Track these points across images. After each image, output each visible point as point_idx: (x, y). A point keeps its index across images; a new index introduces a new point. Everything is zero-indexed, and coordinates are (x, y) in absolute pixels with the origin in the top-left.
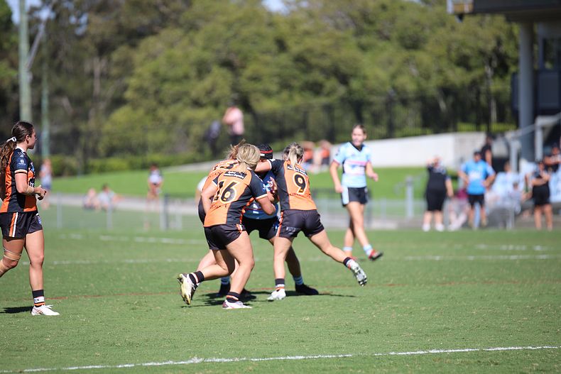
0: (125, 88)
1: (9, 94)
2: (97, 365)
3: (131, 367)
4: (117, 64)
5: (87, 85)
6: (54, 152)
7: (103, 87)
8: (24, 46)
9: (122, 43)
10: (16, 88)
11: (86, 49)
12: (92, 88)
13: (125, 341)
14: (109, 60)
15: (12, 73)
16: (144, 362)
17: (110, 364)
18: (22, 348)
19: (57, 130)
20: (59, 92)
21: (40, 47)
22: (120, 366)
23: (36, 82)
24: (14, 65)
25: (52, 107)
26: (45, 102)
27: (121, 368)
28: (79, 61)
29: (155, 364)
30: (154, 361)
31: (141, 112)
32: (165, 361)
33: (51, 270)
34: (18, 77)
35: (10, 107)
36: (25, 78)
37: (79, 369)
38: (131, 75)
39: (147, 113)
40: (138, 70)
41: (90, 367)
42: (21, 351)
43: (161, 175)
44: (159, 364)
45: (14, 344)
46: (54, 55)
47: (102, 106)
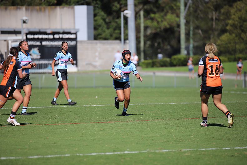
0: (227, 25)
1: (176, 29)
2: (214, 148)
3: (229, 149)
4: (223, 14)
5: (210, 24)
6: (195, 54)
7: (217, 24)
8: (182, 7)
9: (225, 5)
10: (179, 26)
11: (209, 8)
12: (212, 25)
13: (226, 138)
14: (220, 12)
15: (177, 19)
16: (235, 147)
17: (219, 148)
18: (181, 140)
19: (196, 44)
20: (197, 28)
21: (189, 7)
22: (224, 149)
23: (187, 23)
24: (178, 16)
25: (194, 34)
26: (191, 33)
27: (224, 150)
28: (206, 13)
29: (240, 148)
30: (239, 147)
31: (234, 35)
32: (244, 147)
33: (193, 106)
34: (180, 21)
35: (176, 34)
36: (183, 21)
37: (206, 150)
38: (229, 19)
39: (236, 36)
40: (233, 16)
41: (211, 149)
42: (180, 141)
43: (242, 64)
44: (241, 148)
45: (177, 138)
46: (195, 11)
47: (216, 33)
